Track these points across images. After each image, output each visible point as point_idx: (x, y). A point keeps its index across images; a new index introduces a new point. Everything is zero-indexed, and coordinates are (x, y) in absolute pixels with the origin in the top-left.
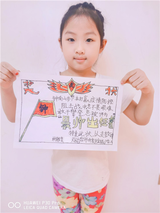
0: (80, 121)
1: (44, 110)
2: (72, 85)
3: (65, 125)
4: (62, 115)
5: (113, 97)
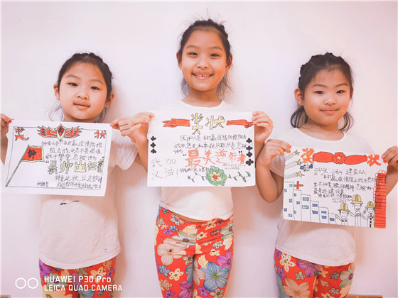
0: (67, 165)
1: (32, 156)
2: (61, 130)
3: (51, 170)
4: (50, 159)
5: (102, 140)
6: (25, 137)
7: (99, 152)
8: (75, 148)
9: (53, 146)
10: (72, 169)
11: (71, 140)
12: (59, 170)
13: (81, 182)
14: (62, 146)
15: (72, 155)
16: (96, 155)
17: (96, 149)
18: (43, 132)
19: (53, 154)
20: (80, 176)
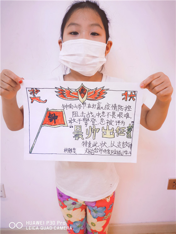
0: (94, 131)
1: (53, 120)
2: (83, 91)
3: (77, 136)
6: (43, 99)
7: (127, 116)
8: (101, 111)
10: (99, 135)
12: (85, 136)
16: (124, 119)
17: (124, 113)
18: (62, 93)
19: (77, 119)
20: (108, 142)
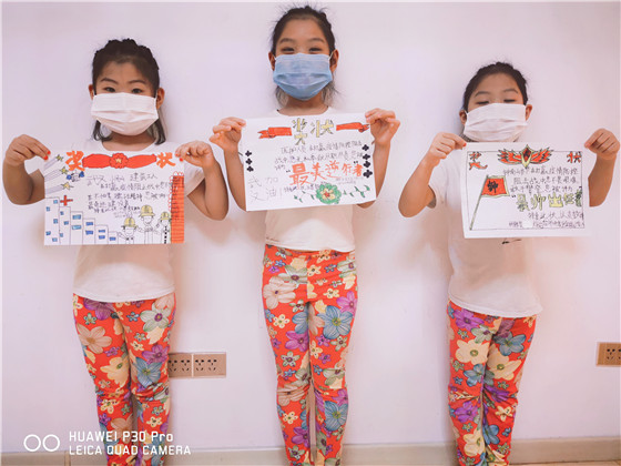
0: (539, 199)
1: (494, 189)
2: (527, 153)
3: (521, 206)
4: (516, 193)
5: (576, 165)
6: (483, 164)
7: (574, 180)
8: (545, 176)
9: (517, 176)
10: (546, 203)
11: (539, 166)
12: (530, 206)
13: (561, 220)
14: (529, 175)
15: (543, 186)
16: (570, 184)
17: (571, 177)
18: (506, 157)
19: (519, 186)
20: (558, 212)
